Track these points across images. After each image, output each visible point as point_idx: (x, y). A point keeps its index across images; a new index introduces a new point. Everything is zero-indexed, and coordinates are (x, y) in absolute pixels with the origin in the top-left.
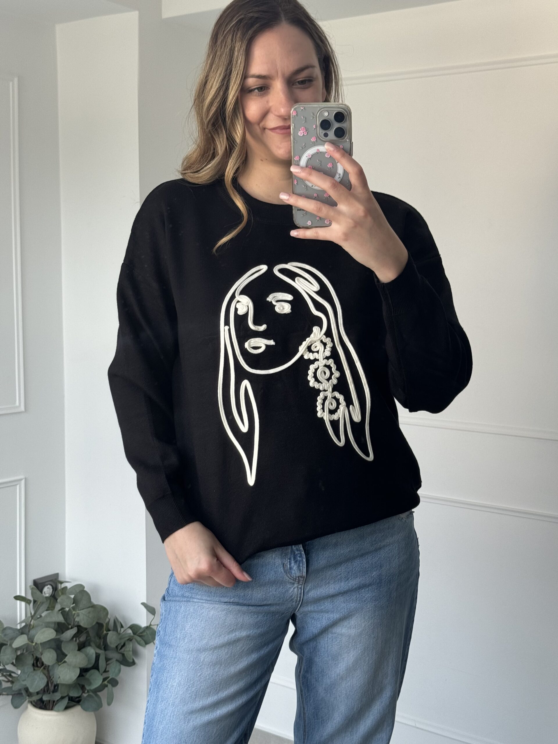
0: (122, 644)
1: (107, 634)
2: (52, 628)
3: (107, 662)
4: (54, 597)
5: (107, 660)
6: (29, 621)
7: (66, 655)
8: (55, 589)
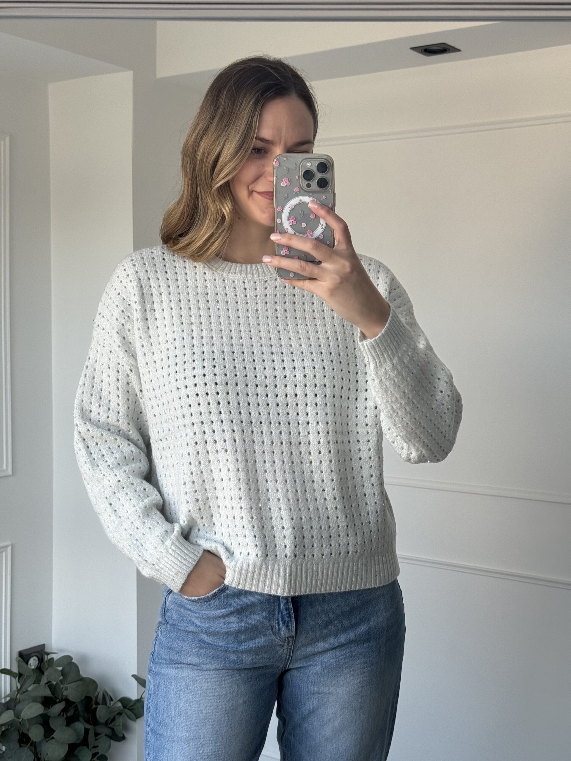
0: (112, 718)
1: (96, 709)
2: (39, 702)
3: (95, 737)
4: (40, 670)
5: (96, 734)
6: (15, 696)
7: (54, 731)
8: (41, 660)
